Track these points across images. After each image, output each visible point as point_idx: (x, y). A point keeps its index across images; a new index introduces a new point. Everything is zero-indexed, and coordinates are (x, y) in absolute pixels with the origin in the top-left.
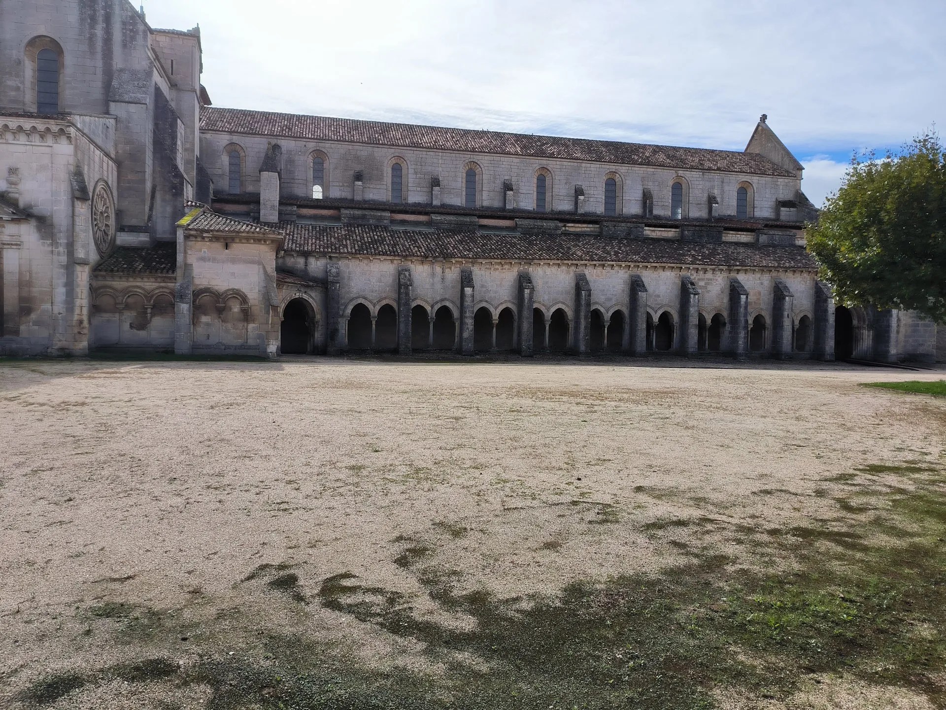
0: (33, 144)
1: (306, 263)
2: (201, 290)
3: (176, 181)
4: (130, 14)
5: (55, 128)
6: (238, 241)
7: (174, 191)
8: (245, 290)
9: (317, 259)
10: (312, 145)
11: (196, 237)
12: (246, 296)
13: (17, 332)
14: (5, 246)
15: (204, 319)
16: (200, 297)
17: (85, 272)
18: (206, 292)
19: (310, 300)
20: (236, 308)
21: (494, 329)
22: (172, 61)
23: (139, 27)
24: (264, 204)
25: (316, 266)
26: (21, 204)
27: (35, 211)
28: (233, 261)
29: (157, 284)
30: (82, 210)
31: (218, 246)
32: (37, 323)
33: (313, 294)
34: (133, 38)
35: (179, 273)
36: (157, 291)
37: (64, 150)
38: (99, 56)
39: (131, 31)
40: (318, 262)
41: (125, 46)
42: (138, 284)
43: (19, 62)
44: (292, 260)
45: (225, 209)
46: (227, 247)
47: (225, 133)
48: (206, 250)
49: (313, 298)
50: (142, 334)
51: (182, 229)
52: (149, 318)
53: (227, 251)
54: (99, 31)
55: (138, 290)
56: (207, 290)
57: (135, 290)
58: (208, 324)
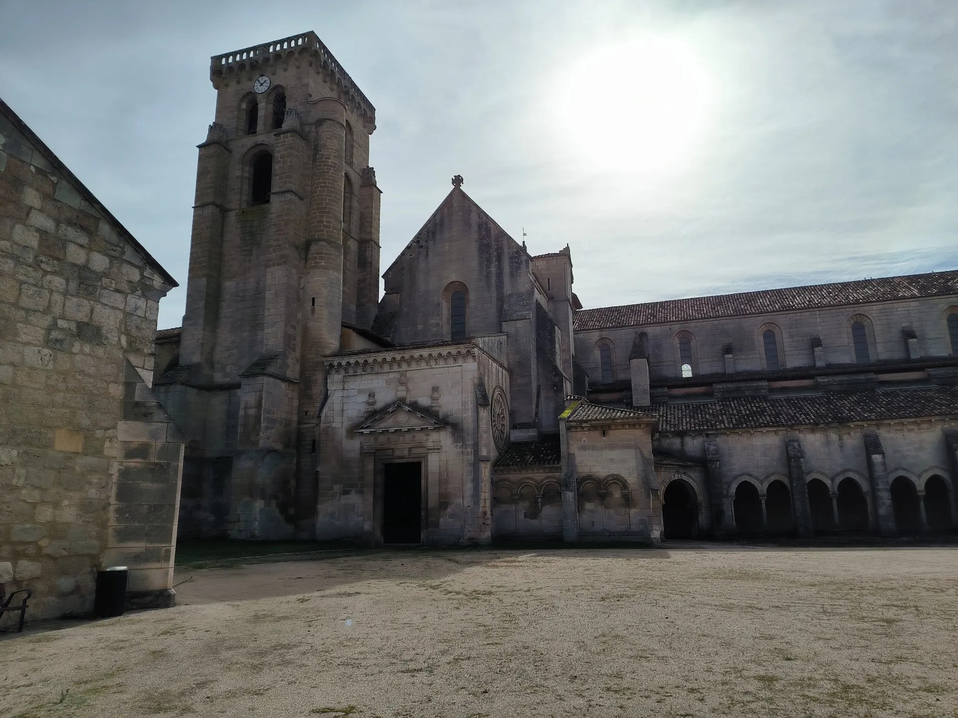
0: (449, 366)
1: (682, 443)
2: (584, 477)
3: (557, 379)
4: (515, 250)
5: (464, 351)
6: (614, 428)
7: (555, 388)
8: (624, 474)
9: (693, 438)
10: (676, 327)
11: (576, 428)
12: (626, 481)
13: (437, 525)
14: (430, 451)
15: (589, 506)
16: (583, 484)
17: (487, 468)
18: (588, 480)
19: (691, 481)
20: (617, 494)
21: (922, 504)
22: (549, 279)
23: (522, 258)
24: (636, 390)
25: (693, 445)
26: (441, 415)
27: (450, 420)
28: (611, 447)
29: (545, 475)
30: (484, 415)
31: (596, 434)
32: (453, 516)
33: (693, 475)
34: (518, 268)
35: (563, 462)
36: (545, 482)
37: (471, 366)
38: (494, 288)
39: (517, 263)
40: (695, 441)
41: (512, 275)
42: (530, 475)
43: (439, 305)
44: (668, 441)
45: (600, 398)
46: (604, 434)
47: (596, 331)
48: (585, 439)
49: (693, 479)
50: (535, 522)
51: (563, 421)
52: (540, 506)
53: (604, 438)
54: (493, 269)
55: (530, 481)
56: (589, 477)
57: (527, 481)
58: (592, 511)
